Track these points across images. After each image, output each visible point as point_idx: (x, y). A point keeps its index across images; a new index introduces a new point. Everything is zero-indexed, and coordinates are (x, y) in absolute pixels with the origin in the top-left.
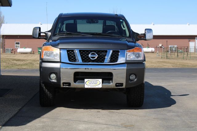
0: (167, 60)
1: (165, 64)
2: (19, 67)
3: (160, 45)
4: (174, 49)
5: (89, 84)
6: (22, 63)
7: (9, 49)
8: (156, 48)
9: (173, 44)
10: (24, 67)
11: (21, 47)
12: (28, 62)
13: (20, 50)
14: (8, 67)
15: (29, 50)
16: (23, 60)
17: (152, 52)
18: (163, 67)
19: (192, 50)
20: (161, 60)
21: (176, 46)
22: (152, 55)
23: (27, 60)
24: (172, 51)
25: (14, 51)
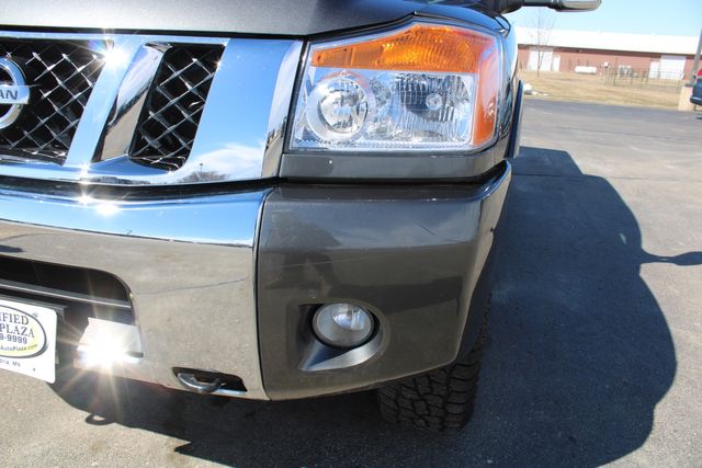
0: (614, 89)
1: (611, 96)
3: (606, 64)
4: (626, 72)
8: (599, 67)
9: (625, 65)
17: (593, 74)
18: (607, 103)
19: (652, 74)
20: (605, 88)
21: (629, 67)
22: (593, 78)
24: (622, 74)
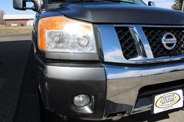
2: (12, 33)
5: (161, 104)
6: (13, 31)
7: (8, 25)
10: (14, 33)
11: (13, 24)
12: (16, 30)
13: (12, 25)
14: (6, 33)
15: (16, 25)
16: (13, 30)
23: (15, 30)
25: (10, 26)
